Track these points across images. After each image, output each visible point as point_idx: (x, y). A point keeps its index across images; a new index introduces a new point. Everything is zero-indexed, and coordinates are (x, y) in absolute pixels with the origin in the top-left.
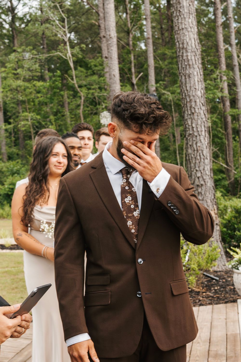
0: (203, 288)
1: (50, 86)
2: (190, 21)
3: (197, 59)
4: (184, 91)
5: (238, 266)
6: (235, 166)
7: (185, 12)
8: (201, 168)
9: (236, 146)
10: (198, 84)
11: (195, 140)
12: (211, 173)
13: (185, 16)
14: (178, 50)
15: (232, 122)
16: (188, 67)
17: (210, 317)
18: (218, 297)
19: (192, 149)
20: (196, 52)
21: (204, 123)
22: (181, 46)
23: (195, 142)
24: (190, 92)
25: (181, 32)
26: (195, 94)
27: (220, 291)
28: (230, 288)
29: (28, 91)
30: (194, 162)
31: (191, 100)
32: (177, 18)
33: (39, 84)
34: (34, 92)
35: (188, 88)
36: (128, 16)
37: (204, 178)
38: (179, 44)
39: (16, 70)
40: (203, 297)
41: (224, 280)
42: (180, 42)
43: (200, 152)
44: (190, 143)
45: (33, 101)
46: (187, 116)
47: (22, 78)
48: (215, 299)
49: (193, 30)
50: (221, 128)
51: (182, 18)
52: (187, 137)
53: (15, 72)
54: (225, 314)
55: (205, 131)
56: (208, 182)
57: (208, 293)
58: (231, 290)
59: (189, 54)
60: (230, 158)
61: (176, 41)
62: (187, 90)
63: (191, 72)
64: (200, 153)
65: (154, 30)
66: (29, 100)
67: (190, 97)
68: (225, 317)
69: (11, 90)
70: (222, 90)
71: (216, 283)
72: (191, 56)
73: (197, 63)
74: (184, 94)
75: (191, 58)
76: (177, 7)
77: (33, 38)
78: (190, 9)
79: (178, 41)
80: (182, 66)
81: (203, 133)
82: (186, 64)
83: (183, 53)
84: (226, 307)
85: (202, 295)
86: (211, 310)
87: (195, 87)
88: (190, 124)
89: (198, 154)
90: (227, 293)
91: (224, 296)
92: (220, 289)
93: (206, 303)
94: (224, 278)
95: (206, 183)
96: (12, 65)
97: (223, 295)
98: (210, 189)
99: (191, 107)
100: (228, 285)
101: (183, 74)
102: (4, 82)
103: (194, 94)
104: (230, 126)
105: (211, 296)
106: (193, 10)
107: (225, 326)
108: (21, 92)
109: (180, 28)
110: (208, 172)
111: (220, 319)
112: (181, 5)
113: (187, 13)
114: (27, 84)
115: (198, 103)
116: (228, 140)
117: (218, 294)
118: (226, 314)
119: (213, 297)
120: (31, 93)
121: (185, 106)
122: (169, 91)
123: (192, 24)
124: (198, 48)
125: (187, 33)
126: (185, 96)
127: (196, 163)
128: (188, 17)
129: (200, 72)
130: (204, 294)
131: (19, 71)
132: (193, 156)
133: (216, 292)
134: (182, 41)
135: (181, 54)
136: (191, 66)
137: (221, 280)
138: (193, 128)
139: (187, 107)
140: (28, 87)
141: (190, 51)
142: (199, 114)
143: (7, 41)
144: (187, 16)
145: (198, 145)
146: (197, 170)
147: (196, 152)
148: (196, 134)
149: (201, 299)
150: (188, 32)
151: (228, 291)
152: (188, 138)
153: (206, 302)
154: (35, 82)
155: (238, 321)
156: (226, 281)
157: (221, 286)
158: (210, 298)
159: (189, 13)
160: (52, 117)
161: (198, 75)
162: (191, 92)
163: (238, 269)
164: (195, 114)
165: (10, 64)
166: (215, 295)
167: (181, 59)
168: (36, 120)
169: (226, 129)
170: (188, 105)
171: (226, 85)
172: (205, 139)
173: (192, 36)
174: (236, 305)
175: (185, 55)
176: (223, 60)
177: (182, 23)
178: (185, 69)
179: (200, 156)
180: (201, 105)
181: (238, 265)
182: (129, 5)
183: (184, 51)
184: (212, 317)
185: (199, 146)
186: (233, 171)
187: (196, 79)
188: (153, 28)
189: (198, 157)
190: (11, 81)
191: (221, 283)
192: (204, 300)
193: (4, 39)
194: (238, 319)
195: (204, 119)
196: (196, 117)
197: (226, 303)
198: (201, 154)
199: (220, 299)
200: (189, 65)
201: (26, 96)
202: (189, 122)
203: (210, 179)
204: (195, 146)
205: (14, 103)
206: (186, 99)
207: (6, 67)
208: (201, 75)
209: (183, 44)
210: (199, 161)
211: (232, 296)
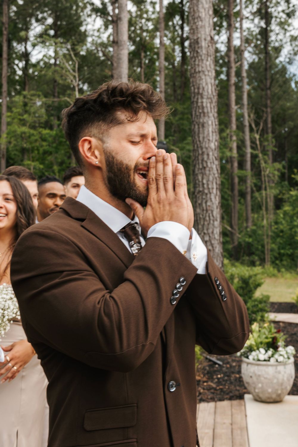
0: (204, 376)
1: (57, 135)
2: (208, 63)
3: (212, 106)
4: (196, 142)
5: (248, 354)
6: (239, 229)
7: (203, 53)
8: (210, 231)
9: (241, 209)
10: (213, 135)
11: (204, 199)
12: (220, 237)
13: (203, 58)
14: (193, 95)
15: (239, 183)
16: (202, 115)
17: (213, 421)
18: (221, 389)
19: (201, 208)
20: (213, 99)
21: (216, 179)
22: (196, 90)
23: (204, 201)
24: (202, 143)
25: (198, 75)
26: (209, 146)
27: (224, 381)
28: (235, 377)
29: (33, 138)
30: (202, 223)
31: (203, 153)
32: (193, 59)
33: (46, 132)
34: (40, 140)
35: (201, 139)
36: (143, 70)
37: (213, 242)
38: (194, 89)
39: (22, 116)
40: (204, 389)
41: (228, 366)
42: (196, 87)
43: (210, 212)
44: (199, 202)
45: (38, 150)
46: (198, 170)
47: (28, 124)
48: (218, 392)
49: (210, 74)
50: (228, 189)
51: (199, 60)
52: (196, 194)
53: (21, 118)
54: (230, 417)
55: (217, 188)
56: (216, 247)
57: (210, 383)
58: (236, 379)
59: (204, 100)
60: (235, 221)
61: (191, 85)
62: (200, 141)
63: (205, 121)
64: (209, 214)
65: (166, 87)
66: (33, 148)
67: (202, 148)
68: (230, 421)
69: (15, 136)
70: (231, 150)
71: (219, 368)
72: (207, 103)
73: (213, 111)
74: (196, 146)
75: (206, 105)
76: (195, 47)
77: (45, 86)
78: (209, 51)
79: (193, 86)
80: (195, 114)
81: (215, 191)
82: (200, 111)
83: (198, 99)
84: (232, 406)
85: (203, 385)
86: (212, 410)
87: (208, 138)
88: (200, 180)
89: (207, 215)
90: (231, 383)
91: (229, 388)
92: (224, 377)
93: (207, 398)
94: (228, 363)
95: (214, 248)
96: (18, 110)
97: (227, 387)
98: (218, 256)
99: (203, 160)
100: (233, 373)
101: (197, 123)
102: (9, 127)
103: (207, 146)
104: (237, 187)
105: (213, 388)
106: (211, 52)
107: (230, 436)
108: (26, 139)
109: (197, 70)
110: (217, 236)
111: (224, 423)
112: (200, 45)
113: (205, 54)
114: (32, 131)
115: (211, 157)
116: (234, 202)
117: (222, 385)
118: (232, 416)
119: (215, 389)
120: (36, 141)
121: (197, 159)
122: (178, 147)
123: (210, 67)
124: (214, 94)
125: (203, 77)
126: (197, 147)
127: (204, 224)
128: (206, 59)
129: (215, 122)
130: (205, 384)
131: (26, 116)
132: (201, 216)
133: (219, 383)
134: (198, 86)
135: (195, 100)
136: (206, 115)
137: (225, 365)
138: (203, 184)
139: (198, 160)
140: (33, 135)
141: (205, 97)
142: (211, 169)
143: (18, 87)
144: (205, 57)
145: (209, 204)
146: (204, 233)
147: (205, 212)
148: (206, 191)
149: (202, 391)
150: (205, 75)
151: (233, 381)
152: (198, 196)
153: (208, 396)
154: (41, 130)
155: (246, 429)
156: (231, 366)
157: (225, 374)
158: (212, 391)
159: (208, 55)
160: (56, 168)
161: (212, 125)
162: (204, 143)
163: (247, 357)
164: (207, 169)
165: (17, 108)
166: (218, 386)
167: (195, 105)
168: (39, 169)
169: (232, 190)
170: (200, 158)
171: (234, 145)
172: (215, 198)
173: (209, 80)
174: (243, 404)
175: (200, 101)
176: (234, 119)
177: (198, 65)
178: (199, 117)
179: (209, 217)
180: (214, 159)
181: (248, 352)
182: (144, 60)
183: (199, 97)
184: (214, 420)
185: (209, 206)
186: (238, 235)
187: (210, 129)
188: (166, 84)
189: (207, 218)
190: (16, 127)
191: (224, 369)
192: (205, 393)
193: (15, 84)
194: (245, 425)
195: (216, 175)
196: (207, 172)
197: (231, 399)
198: (211, 215)
199: (224, 392)
200: (204, 113)
201: (31, 143)
202: (200, 178)
203: (218, 244)
204: (204, 205)
205: (17, 150)
206: (198, 151)
207: (12, 112)
208: (216, 125)
209: (199, 88)
210: (208, 222)
211: (238, 388)
